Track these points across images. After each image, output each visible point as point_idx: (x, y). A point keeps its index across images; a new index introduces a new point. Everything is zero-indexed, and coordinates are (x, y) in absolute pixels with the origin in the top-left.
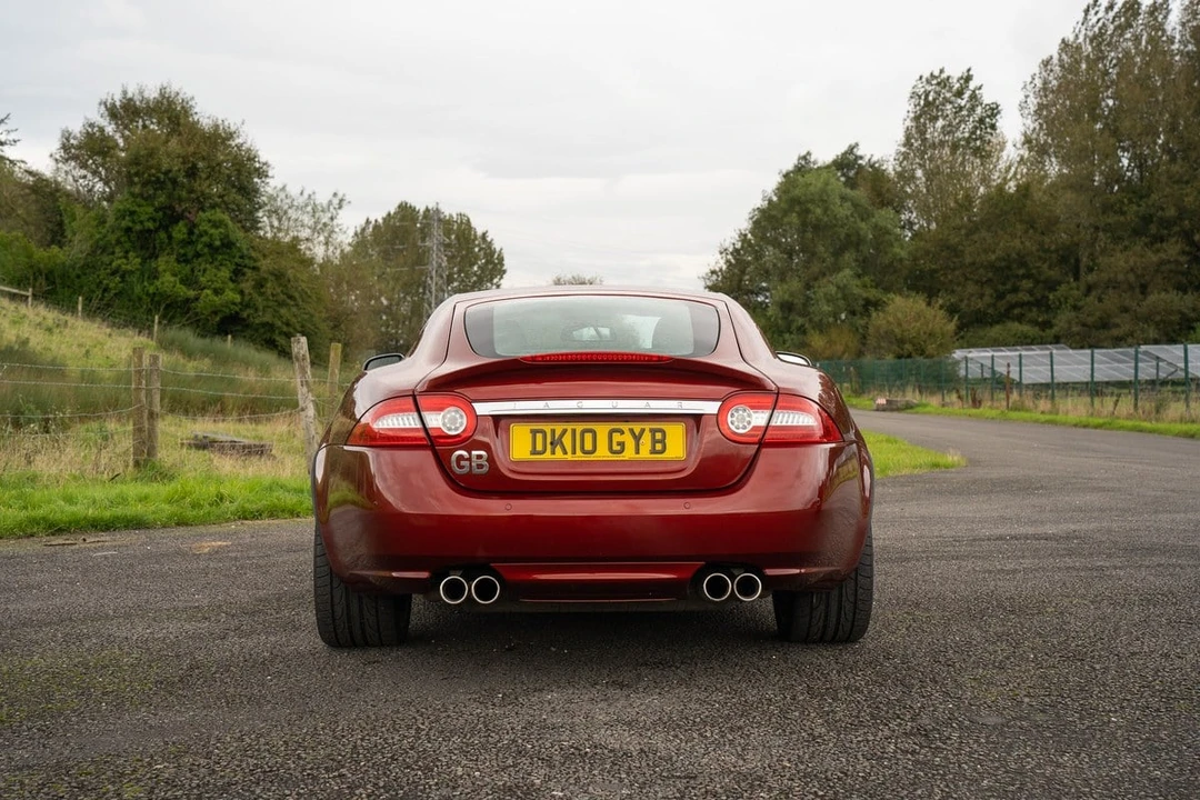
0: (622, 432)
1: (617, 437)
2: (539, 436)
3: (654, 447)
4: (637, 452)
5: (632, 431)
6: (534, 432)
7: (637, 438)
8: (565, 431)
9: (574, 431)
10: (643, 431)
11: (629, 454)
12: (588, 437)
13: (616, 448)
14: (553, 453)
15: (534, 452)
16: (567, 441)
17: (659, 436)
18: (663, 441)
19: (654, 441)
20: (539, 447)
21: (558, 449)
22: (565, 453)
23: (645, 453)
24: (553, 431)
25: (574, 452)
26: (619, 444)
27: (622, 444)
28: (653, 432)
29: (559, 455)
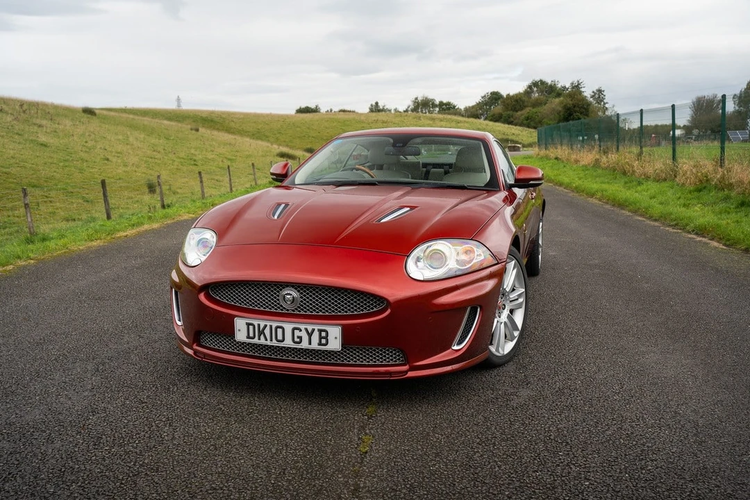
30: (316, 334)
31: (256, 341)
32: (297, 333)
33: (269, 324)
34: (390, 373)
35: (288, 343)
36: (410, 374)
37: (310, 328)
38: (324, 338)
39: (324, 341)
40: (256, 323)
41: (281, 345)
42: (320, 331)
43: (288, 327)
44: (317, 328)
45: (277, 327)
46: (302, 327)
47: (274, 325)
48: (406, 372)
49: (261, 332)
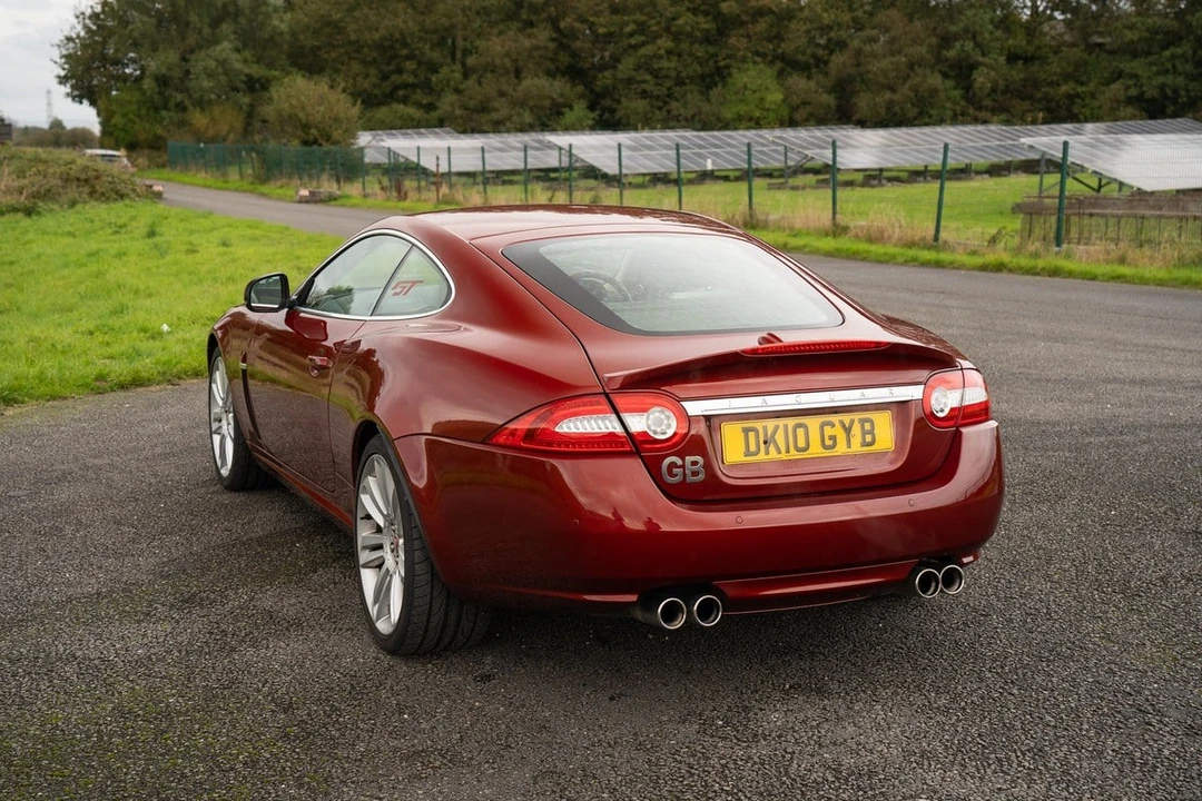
0: (833, 426)
1: (828, 431)
2: (752, 435)
3: (864, 439)
4: (849, 447)
5: (842, 423)
6: (746, 431)
7: (848, 430)
8: (777, 428)
9: (786, 427)
10: (852, 421)
11: (841, 448)
12: (800, 432)
13: (829, 443)
14: (767, 453)
15: (748, 453)
16: (780, 438)
17: (867, 426)
18: (872, 432)
19: (864, 433)
20: (753, 448)
21: (772, 448)
22: (780, 452)
23: (856, 447)
24: (765, 428)
25: (788, 451)
26: (831, 438)
27: (833, 438)
28: (862, 422)
29: (773, 454)
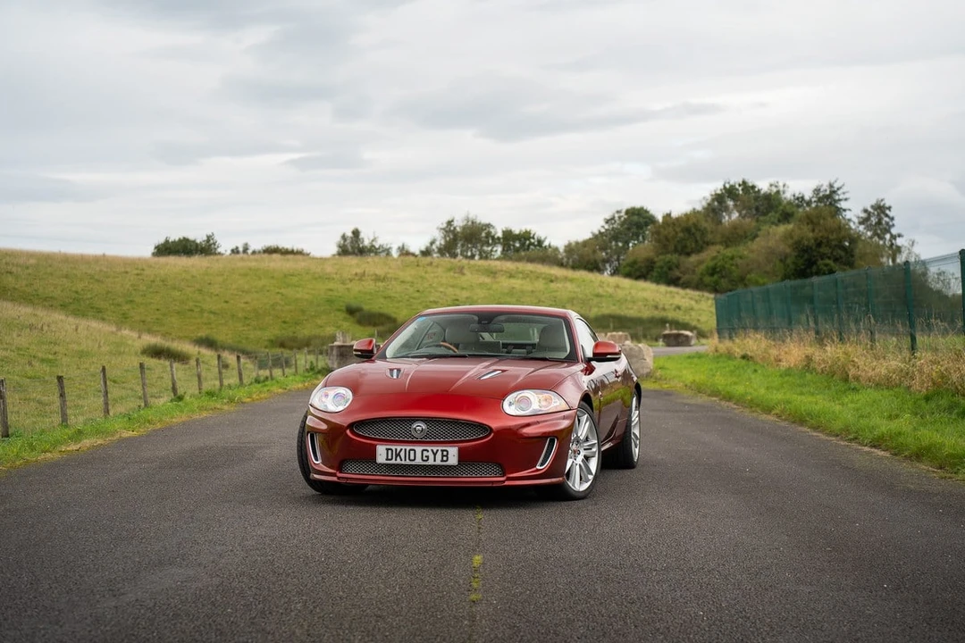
30: (439, 454)
31: (393, 462)
32: (425, 453)
33: (403, 448)
34: (493, 482)
35: (418, 461)
36: (507, 483)
37: (435, 449)
38: (445, 455)
39: (445, 458)
40: (393, 448)
41: (413, 463)
42: (442, 451)
43: (419, 449)
44: (440, 448)
45: (410, 450)
46: (429, 449)
47: (408, 448)
48: (504, 482)
49: (398, 455)
